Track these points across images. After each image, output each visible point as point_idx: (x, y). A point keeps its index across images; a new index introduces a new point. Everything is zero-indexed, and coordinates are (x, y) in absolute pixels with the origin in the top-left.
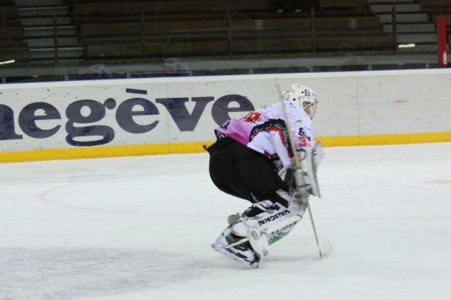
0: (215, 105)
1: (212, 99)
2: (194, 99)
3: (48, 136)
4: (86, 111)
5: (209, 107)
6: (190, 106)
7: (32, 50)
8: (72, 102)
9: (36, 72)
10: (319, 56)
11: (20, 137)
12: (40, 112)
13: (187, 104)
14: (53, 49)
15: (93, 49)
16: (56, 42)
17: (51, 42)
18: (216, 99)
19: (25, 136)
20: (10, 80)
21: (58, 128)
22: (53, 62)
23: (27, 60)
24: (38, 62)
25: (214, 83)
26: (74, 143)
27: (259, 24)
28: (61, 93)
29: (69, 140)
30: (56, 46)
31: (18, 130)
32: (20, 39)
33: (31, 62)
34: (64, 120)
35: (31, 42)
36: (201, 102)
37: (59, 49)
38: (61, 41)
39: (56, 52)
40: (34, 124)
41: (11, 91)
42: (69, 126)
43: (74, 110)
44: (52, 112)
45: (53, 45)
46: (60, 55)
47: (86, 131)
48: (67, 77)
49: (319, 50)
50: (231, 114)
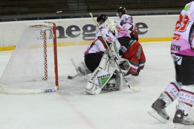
3: (76, 37)
4: (89, 28)
7: (70, 7)
8: (84, 25)
9: (71, 15)
10: (170, 9)
11: (66, 37)
12: (73, 29)
14: (77, 7)
15: (91, 7)
16: (78, 5)
17: (76, 4)
19: (68, 37)
20: (63, 18)
21: (79, 34)
22: (77, 11)
23: (68, 11)
24: (72, 11)
26: (85, 40)
28: (81, 22)
29: (84, 38)
30: (78, 6)
31: (66, 35)
32: (66, 3)
33: (70, 11)
34: (82, 31)
35: (69, 5)
37: (80, 7)
38: (80, 4)
39: (78, 8)
40: (71, 33)
41: (63, 21)
42: (84, 34)
43: (85, 28)
44: (77, 29)
45: (77, 5)
46: (80, 9)
47: (89, 35)
48: (82, 16)
49: (169, 7)
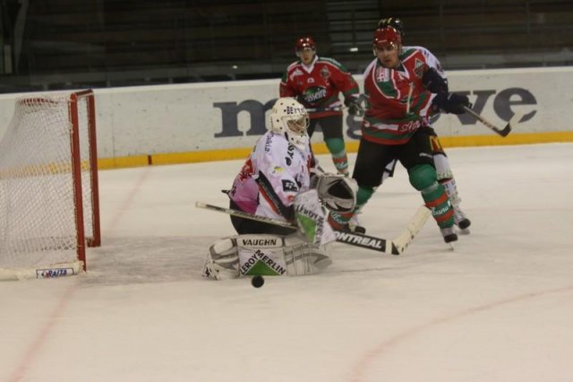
0: (496, 99)
1: (493, 92)
2: (475, 93)
5: (491, 100)
6: (473, 99)
13: (469, 96)
18: (498, 92)
25: (495, 76)
27: (541, 18)
36: (483, 95)
50: (513, 108)
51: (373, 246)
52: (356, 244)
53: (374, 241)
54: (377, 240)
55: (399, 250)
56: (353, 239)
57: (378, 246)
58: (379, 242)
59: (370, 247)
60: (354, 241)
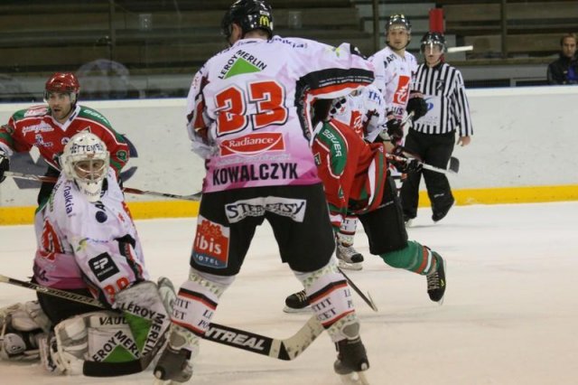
51: (252, 345)
52: (225, 342)
53: (254, 340)
54: (259, 338)
55: (291, 354)
56: (222, 335)
57: (258, 347)
58: (261, 342)
59: (247, 348)
60: (223, 338)
